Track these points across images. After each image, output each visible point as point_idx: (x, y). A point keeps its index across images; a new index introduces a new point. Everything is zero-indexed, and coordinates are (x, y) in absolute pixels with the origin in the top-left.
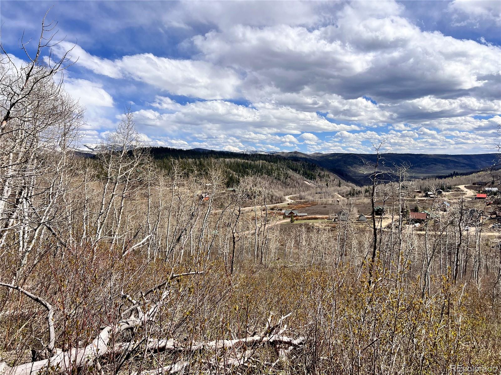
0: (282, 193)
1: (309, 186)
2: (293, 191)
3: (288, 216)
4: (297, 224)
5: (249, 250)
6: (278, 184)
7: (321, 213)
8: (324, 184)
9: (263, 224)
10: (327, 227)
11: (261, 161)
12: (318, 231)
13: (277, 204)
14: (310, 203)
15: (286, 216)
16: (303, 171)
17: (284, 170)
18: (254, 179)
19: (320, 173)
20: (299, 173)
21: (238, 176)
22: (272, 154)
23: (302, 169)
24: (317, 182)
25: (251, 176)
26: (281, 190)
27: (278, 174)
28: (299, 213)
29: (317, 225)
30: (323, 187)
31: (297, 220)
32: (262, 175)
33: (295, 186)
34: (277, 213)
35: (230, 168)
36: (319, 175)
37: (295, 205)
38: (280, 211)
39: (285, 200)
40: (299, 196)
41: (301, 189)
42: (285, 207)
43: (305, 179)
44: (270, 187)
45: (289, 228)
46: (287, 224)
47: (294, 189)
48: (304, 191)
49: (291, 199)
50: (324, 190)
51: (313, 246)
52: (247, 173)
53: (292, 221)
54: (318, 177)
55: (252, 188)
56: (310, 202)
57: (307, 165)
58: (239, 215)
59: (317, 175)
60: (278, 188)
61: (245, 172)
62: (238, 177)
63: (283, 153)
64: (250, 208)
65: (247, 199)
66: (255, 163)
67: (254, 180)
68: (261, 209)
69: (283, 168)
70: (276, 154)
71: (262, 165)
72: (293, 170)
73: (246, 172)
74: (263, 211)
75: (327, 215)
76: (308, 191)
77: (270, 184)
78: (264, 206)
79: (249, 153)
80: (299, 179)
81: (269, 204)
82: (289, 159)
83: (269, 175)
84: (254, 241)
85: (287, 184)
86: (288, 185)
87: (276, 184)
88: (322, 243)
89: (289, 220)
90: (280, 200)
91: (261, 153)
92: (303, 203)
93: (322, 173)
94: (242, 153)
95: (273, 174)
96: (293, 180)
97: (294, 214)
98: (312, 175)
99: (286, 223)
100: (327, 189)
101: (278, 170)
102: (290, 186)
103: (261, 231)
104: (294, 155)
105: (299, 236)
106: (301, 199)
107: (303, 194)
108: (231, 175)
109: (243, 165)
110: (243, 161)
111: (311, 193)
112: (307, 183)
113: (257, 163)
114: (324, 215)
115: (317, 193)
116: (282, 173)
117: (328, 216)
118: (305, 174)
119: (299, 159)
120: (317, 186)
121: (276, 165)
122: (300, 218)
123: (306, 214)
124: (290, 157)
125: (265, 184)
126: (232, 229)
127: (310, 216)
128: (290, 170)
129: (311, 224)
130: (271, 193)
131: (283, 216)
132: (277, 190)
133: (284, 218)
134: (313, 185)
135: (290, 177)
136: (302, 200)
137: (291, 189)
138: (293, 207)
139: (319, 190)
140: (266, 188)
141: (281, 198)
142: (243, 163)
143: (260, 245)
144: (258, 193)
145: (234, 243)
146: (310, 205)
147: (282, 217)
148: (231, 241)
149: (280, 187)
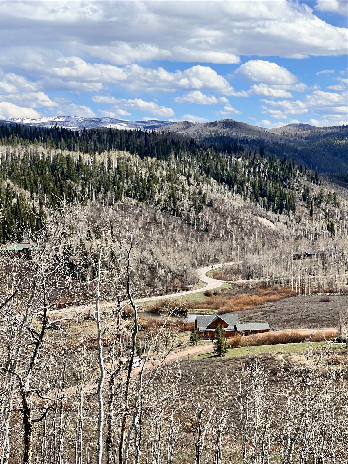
0: (186, 259)
1: (275, 234)
2: (221, 251)
3: (206, 333)
4: (236, 360)
5: (79, 449)
6: (171, 227)
7: (313, 322)
8: (322, 226)
9: (124, 360)
10: (333, 368)
11: (114, 154)
12: (304, 379)
13: (169, 296)
14: (276, 289)
15: (200, 333)
16: (253, 185)
17: (192, 181)
18: (92, 211)
19: (307, 191)
20: (239, 191)
21: (41, 204)
22: (151, 127)
23: (251, 177)
24: (298, 220)
25: (83, 204)
26: (181, 250)
27: (173, 196)
28: (241, 322)
29: (303, 359)
30: (318, 235)
31: (235, 345)
32: (118, 197)
33: (227, 233)
34: (170, 324)
35: (10, 177)
36: (304, 198)
37: (230, 295)
38: (179, 319)
39: (196, 281)
40: (241, 267)
41: (249, 243)
42: (196, 305)
43: (260, 209)
44: (147, 237)
45: (212, 374)
46: (206, 359)
47: (226, 245)
48: (257, 251)
49: (216, 276)
50: (321, 244)
51: (289, 429)
52: (70, 194)
53: (220, 350)
54: (301, 203)
55: (87, 244)
56: (277, 286)
57: (265, 165)
58: (43, 333)
59: (299, 195)
60: (173, 241)
61: (62, 192)
62: (38, 207)
63: (187, 125)
64: (80, 308)
65: (69, 279)
66: (94, 160)
67: (94, 216)
68: (117, 312)
69: (189, 176)
70: (165, 128)
71: (118, 166)
72: (221, 180)
73: (66, 191)
74: (124, 317)
75: (333, 325)
76: (270, 248)
77: (147, 229)
78: (126, 303)
79: (73, 128)
80: (241, 209)
81: (144, 296)
82: (205, 144)
83: (142, 199)
84: (95, 419)
85: (202, 227)
86: (207, 231)
87: (167, 228)
88: (315, 417)
89: (209, 346)
90: (182, 281)
91: (113, 126)
92: (255, 290)
93: (315, 190)
94: (52, 126)
95: (156, 196)
96: (222, 215)
97: (226, 326)
98: (283, 197)
99: (200, 358)
100: (331, 243)
101: (170, 180)
102: (211, 235)
103: (119, 387)
104: (223, 132)
105: (244, 397)
106: (248, 276)
107: (253, 259)
108: (14, 201)
109: (53, 168)
110: (54, 153)
111: (282, 256)
112: (266, 222)
113: (101, 158)
114: (323, 326)
115: (299, 257)
116: (183, 190)
117: (334, 330)
118: (258, 193)
119: (239, 144)
120: (300, 233)
121: (165, 164)
122: (245, 338)
123: (265, 326)
124: (208, 139)
125: (131, 227)
126: (18, 380)
127: (278, 333)
128: (213, 181)
129: (280, 357)
130: (149, 259)
131: (189, 333)
132: (170, 249)
133: (193, 341)
134: (285, 230)
135: (211, 205)
136: (253, 281)
137: (216, 242)
138: (223, 304)
139: (305, 246)
140: (131, 241)
141: (182, 275)
142: (55, 158)
143: (116, 431)
144: (107, 259)
145: (27, 427)
146: (278, 297)
147: (186, 337)
148: (15, 422)
149: (179, 236)
